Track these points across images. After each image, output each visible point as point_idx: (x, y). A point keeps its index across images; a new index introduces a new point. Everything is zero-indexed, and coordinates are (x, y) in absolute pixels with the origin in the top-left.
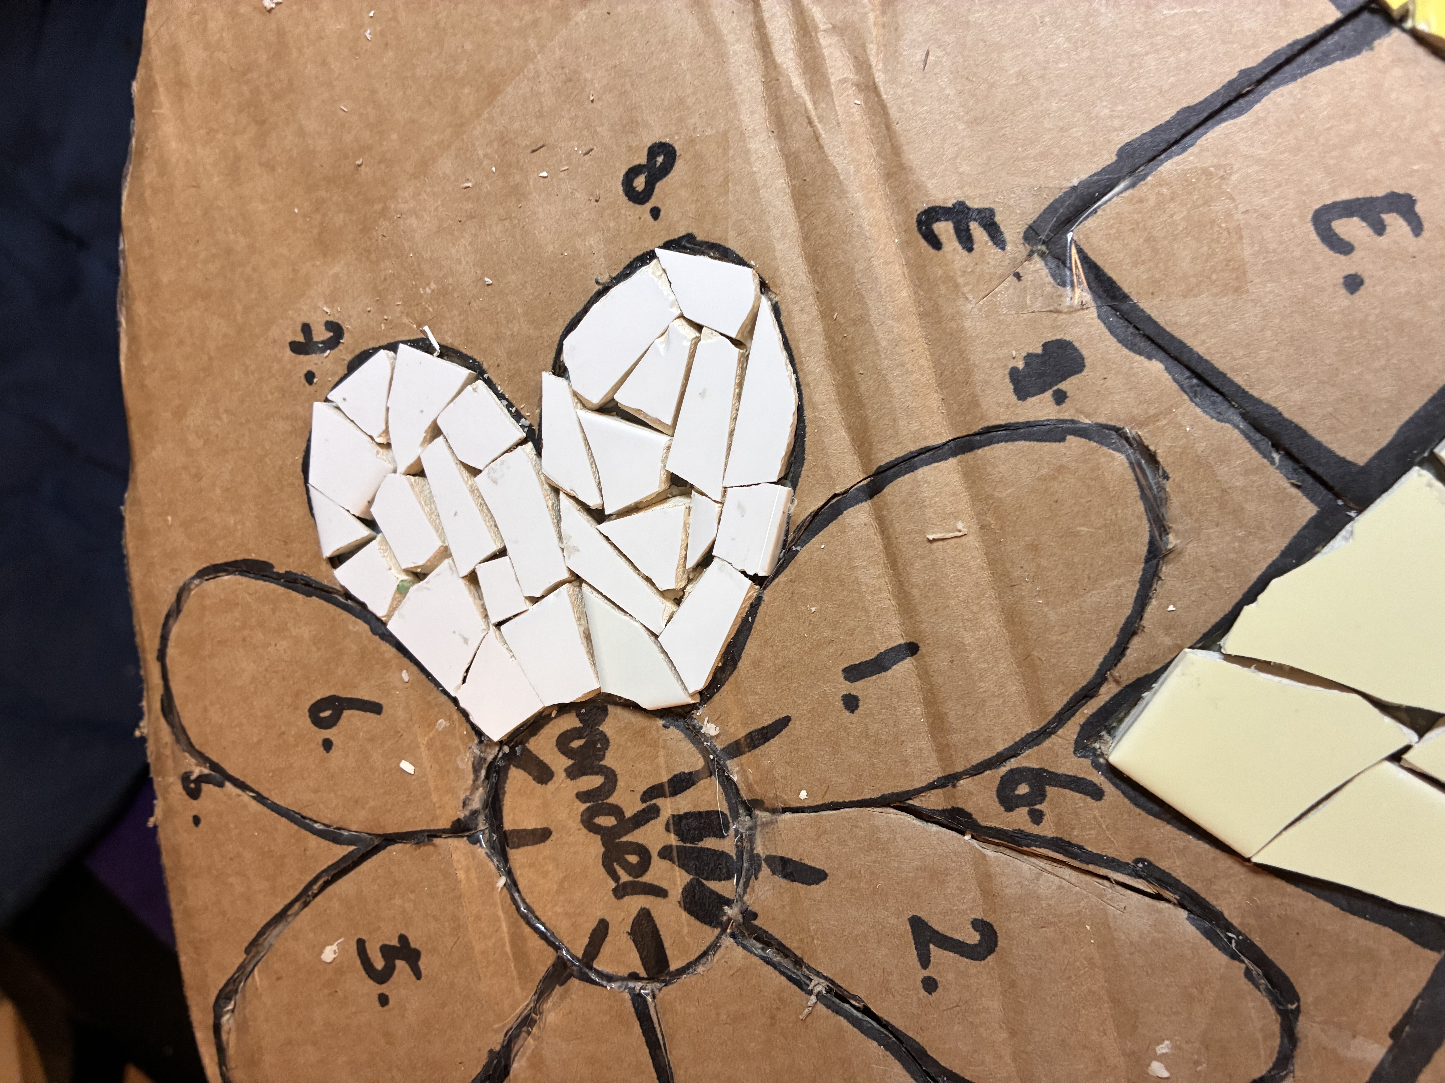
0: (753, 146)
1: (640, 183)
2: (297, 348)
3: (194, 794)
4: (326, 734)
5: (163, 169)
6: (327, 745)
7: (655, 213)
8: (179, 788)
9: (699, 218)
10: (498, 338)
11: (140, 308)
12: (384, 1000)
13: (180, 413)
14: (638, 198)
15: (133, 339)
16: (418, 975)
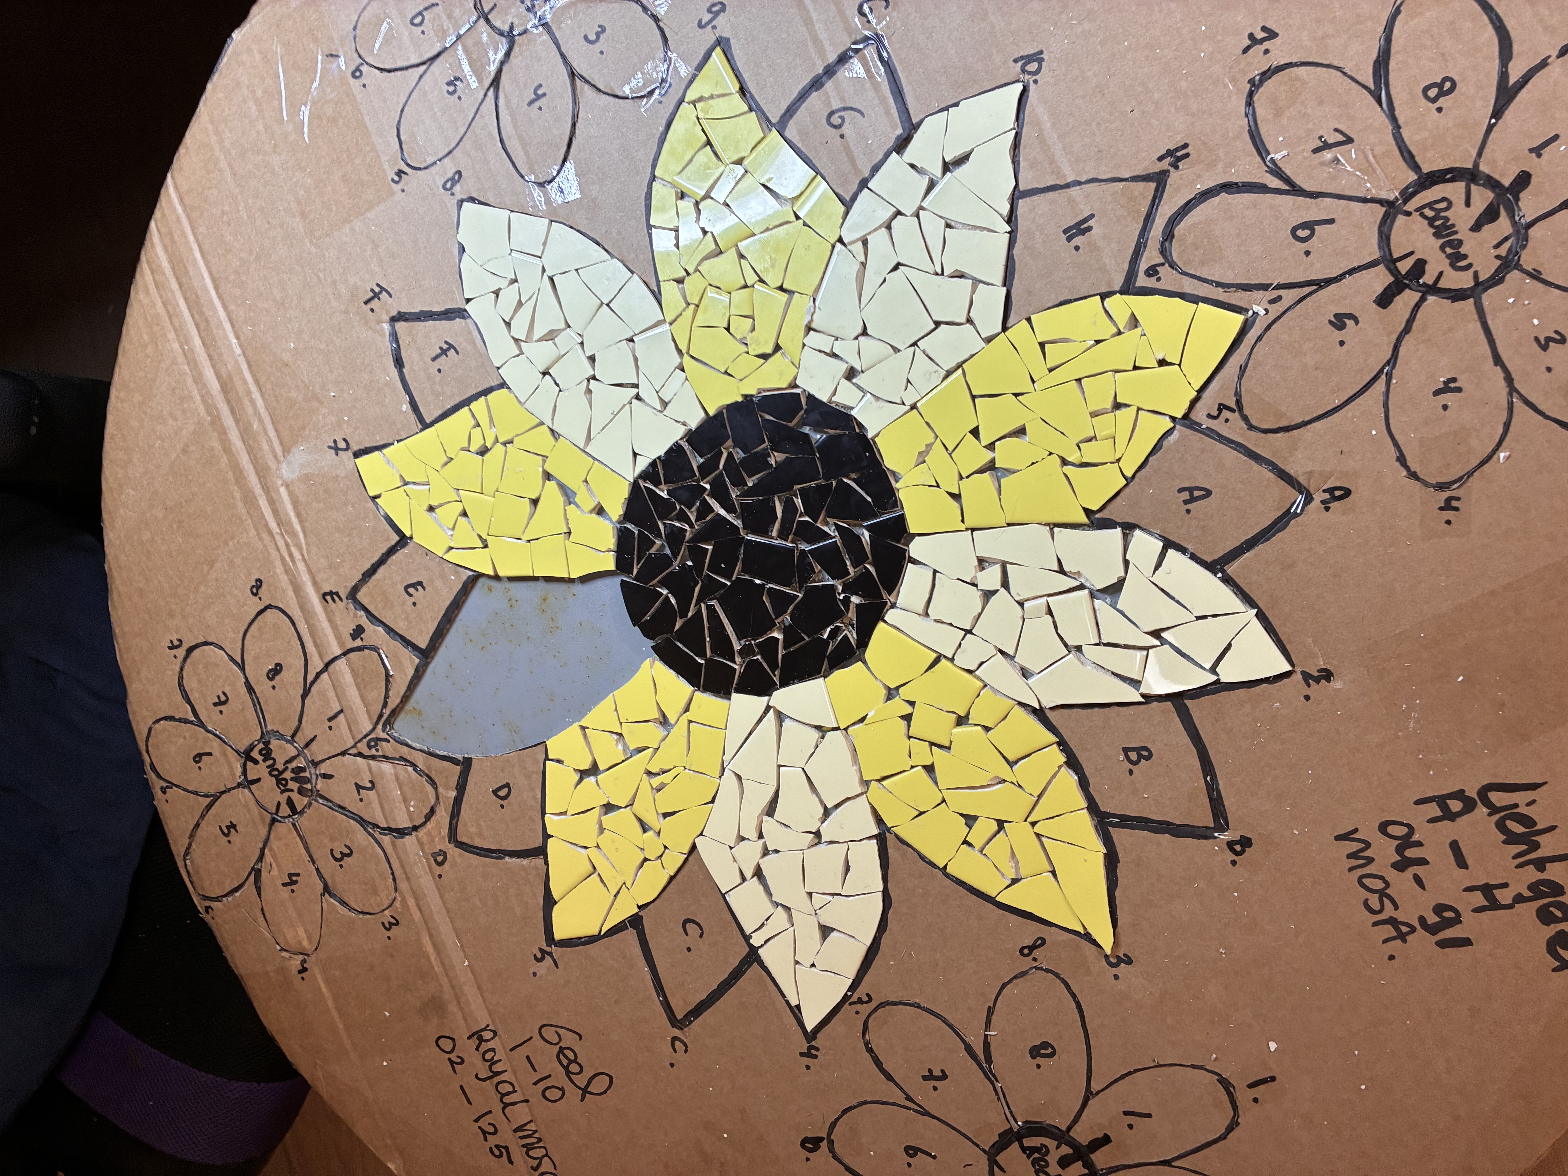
0: (281, 577)
1: (254, 590)
2: (170, 648)
3: (164, 793)
4: (199, 765)
5: (119, 595)
6: (200, 768)
7: (260, 599)
8: (159, 792)
9: (271, 599)
10: (226, 638)
11: (120, 641)
12: (229, 842)
13: (139, 673)
14: (255, 595)
15: (120, 651)
16: (237, 831)
